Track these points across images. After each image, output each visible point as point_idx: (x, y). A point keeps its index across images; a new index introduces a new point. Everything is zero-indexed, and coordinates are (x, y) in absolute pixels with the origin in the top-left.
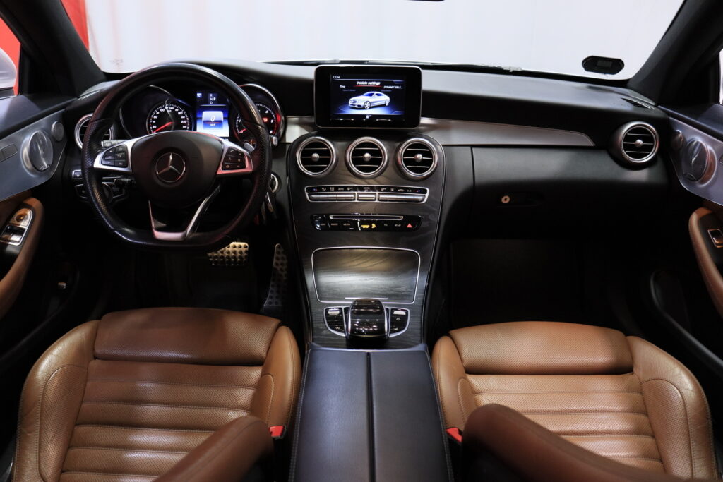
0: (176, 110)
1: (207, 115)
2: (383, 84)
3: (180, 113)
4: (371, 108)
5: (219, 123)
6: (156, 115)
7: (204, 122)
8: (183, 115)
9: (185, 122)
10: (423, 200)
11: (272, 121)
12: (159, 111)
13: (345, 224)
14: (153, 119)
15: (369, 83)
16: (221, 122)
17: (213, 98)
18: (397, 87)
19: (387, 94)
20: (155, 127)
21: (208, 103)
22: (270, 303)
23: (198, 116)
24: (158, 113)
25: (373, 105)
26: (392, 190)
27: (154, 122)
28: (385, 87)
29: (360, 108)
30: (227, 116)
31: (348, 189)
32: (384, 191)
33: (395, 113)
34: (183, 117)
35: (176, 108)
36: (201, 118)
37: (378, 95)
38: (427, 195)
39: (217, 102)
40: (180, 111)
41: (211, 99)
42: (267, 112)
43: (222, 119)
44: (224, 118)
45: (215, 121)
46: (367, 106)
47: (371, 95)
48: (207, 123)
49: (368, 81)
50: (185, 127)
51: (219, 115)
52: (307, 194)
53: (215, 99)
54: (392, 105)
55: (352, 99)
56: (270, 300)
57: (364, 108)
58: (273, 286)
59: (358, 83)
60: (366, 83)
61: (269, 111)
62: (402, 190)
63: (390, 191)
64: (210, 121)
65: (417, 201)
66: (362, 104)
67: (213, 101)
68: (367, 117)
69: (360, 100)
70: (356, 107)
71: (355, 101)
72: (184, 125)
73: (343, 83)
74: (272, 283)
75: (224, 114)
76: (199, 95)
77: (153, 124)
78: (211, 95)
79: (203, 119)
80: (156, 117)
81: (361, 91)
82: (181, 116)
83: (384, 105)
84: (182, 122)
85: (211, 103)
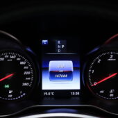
0: (18, 59)
3: (22, 63)
8: (26, 65)
9: (28, 73)
17: (60, 45)
23: (43, 66)
30: (79, 66)
34: (25, 67)
35: (17, 57)
39: (67, 49)
41: (59, 47)
50: (29, 79)
51: (68, 65)
53: (63, 46)
67: (61, 49)
78: (59, 42)
84: (25, 73)
85: (59, 51)
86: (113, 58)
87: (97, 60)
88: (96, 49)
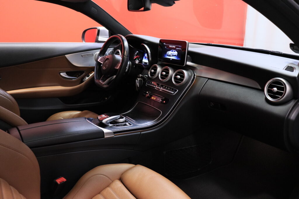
2: (176, 47)
4: (172, 56)
10: (174, 94)
18: (180, 49)
19: (177, 51)
25: (173, 55)
28: (177, 48)
29: (169, 56)
33: (179, 59)
37: (174, 51)
38: (176, 92)
47: (172, 51)
49: (172, 46)
54: (178, 56)
55: (168, 52)
57: (170, 56)
59: (170, 46)
60: (171, 46)
63: (166, 88)
65: (172, 93)
69: (170, 53)
73: (166, 46)
81: (170, 49)
83: (175, 56)
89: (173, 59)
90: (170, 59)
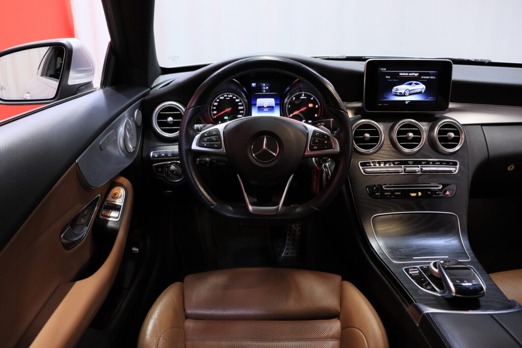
0: (234, 98)
1: (260, 102)
2: (421, 74)
3: (237, 100)
4: (410, 95)
5: (271, 108)
6: (216, 102)
7: (259, 107)
8: (240, 102)
9: (242, 108)
10: (455, 171)
11: (317, 106)
12: (219, 98)
13: (396, 193)
14: (214, 106)
15: (410, 74)
16: (273, 107)
17: (265, 87)
18: (432, 77)
19: (423, 83)
20: (215, 112)
21: (261, 91)
22: (287, 254)
23: (253, 103)
24: (218, 100)
25: (412, 92)
26: (431, 163)
27: (215, 108)
28: (422, 77)
29: (401, 95)
30: (279, 102)
31: (396, 163)
32: (425, 164)
33: (429, 99)
34: (240, 104)
35: (233, 96)
36: (256, 104)
37: (416, 84)
38: (458, 166)
39: (270, 90)
40: (237, 98)
41: (264, 88)
42: (312, 99)
43: (274, 106)
44: (276, 104)
45: (267, 107)
46: (407, 93)
47: (410, 84)
48: (261, 108)
49: (409, 73)
50: (242, 112)
51: (271, 101)
52: (361, 168)
53: (267, 88)
54: (427, 92)
55: (395, 88)
56: (287, 251)
57: (404, 95)
58: (289, 240)
59: (401, 74)
60: (407, 74)
61: (314, 98)
62: (439, 163)
63: (430, 164)
64: (263, 107)
65: (451, 172)
66: (403, 92)
67: (266, 90)
68: (407, 103)
69: (402, 88)
70: (398, 94)
71: (397, 89)
72: (241, 110)
73: (388, 74)
74: (288, 237)
75: (275, 101)
76: (254, 85)
77: (214, 110)
78: (264, 85)
79: (257, 105)
80: (216, 104)
81: (403, 81)
82: (238, 102)
83: (420, 93)
84: (240, 108)
85: (264, 91)
86: (304, 96)
87: (293, 98)
88: (288, 89)
89: (412, 102)
90: (404, 101)
